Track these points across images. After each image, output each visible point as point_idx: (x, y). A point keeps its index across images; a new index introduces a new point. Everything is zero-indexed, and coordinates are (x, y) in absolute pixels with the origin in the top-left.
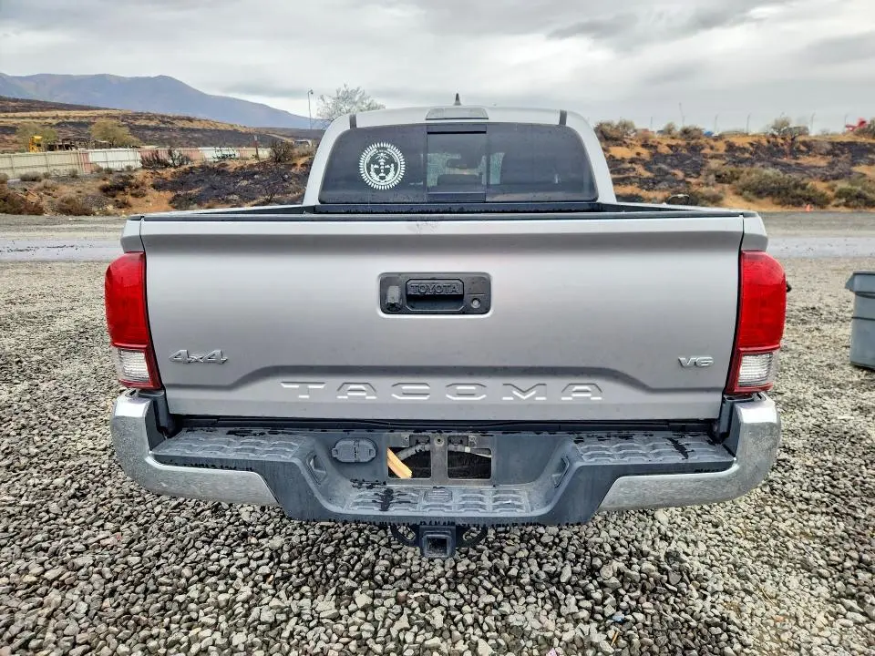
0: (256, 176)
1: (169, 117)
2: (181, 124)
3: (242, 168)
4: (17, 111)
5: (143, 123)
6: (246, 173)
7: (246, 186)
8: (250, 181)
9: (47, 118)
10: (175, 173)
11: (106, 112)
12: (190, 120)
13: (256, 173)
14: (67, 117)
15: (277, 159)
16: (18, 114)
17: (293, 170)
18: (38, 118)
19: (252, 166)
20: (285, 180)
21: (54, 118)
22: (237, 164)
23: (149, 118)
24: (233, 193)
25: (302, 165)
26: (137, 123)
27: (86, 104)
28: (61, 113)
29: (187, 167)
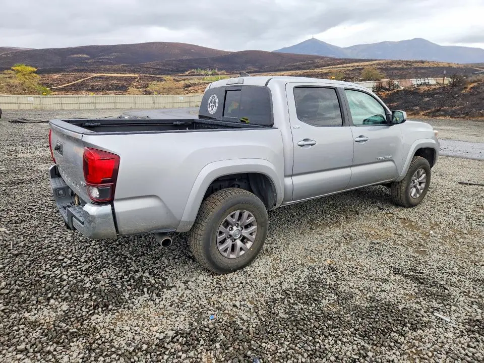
0: (435, 96)
1: (411, 62)
2: (416, 65)
3: (429, 90)
4: (338, 65)
5: (394, 66)
6: (429, 94)
7: (426, 102)
8: (431, 98)
9: (349, 67)
10: (388, 94)
11: (377, 62)
12: (423, 62)
13: (437, 93)
14: (358, 66)
15: (453, 85)
16: (337, 66)
17: (463, 91)
18: (345, 67)
19: (435, 89)
20: (454, 98)
21: (352, 67)
22: (426, 88)
23: (399, 63)
24: (416, 106)
25: (471, 88)
26: (391, 67)
27: (370, 58)
28: (356, 64)
29: (395, 90)
